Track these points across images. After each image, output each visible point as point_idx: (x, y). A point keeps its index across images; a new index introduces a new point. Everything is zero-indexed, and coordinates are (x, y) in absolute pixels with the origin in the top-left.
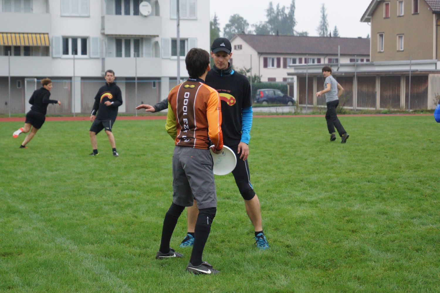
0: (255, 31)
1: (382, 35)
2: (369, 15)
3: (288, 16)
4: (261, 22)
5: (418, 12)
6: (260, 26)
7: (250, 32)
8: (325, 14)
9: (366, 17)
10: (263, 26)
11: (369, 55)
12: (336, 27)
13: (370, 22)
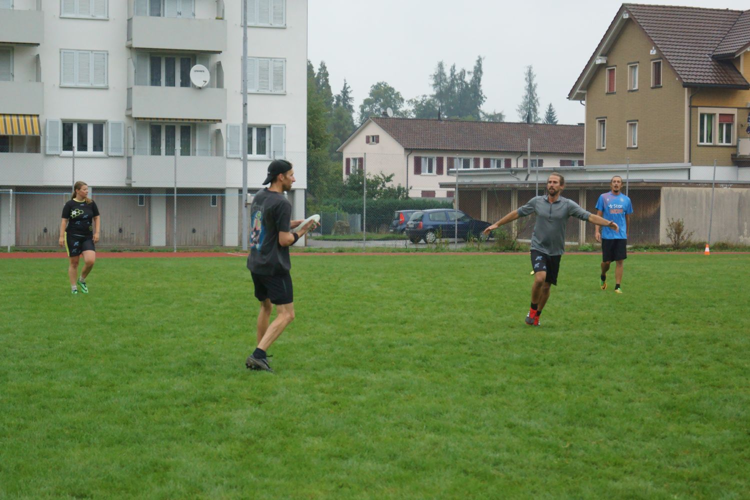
0: (413, 110)
1: (604, 121)
2: (582, 89)
3: (470, 86)
4: (425, 96)
5: (661, 85)
6: (422, 102)
7: (406, 112)
8: (534, 83)
9: (578, 91)
10: (428, 103)
11: (582, 154)
12: (551, 106)
13: (584, 100)
